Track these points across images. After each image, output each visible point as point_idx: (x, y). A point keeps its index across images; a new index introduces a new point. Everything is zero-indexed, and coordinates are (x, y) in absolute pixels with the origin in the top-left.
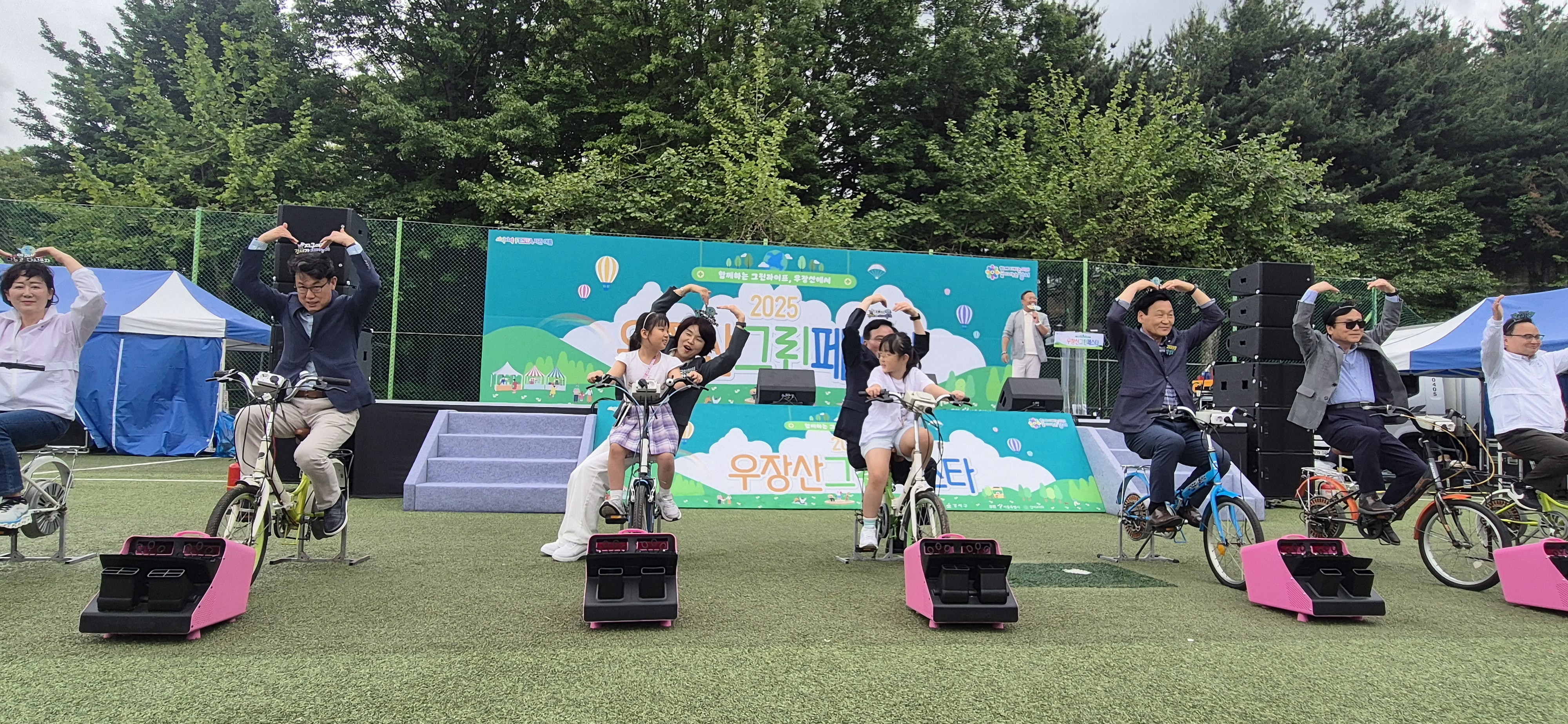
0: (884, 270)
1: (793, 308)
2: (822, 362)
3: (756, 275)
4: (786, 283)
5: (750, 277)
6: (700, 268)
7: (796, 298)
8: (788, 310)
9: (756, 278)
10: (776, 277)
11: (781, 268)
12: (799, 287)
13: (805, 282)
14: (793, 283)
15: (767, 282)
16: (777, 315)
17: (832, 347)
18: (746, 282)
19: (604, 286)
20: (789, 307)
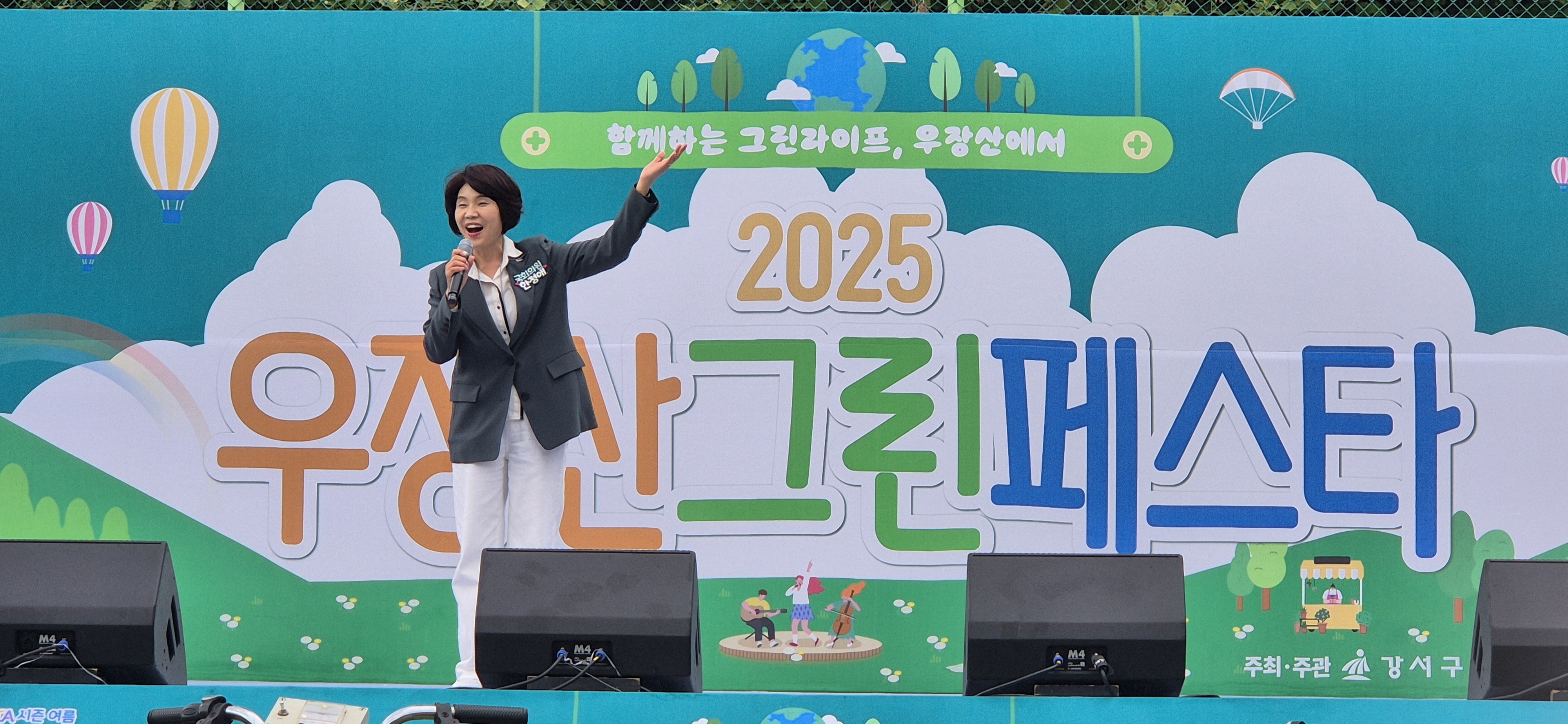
0: (1285, 89)
1: (911, 263)
2: (1036, 480)
3: (758, 133)
4: (883, 161)
5: (734, 140)
6: (536, 115)
7: (923, 221)
8: (891, 272)
9: (758, 147)
10: (841, 139)
11: (859, 102)
12: (932, 175)
13: (960, 151)
14: (911, 159)
15: (800, 159)
16: (848, 291)
17: (1077, 418)
18: (718, 162)
19: (165, 205)
20: (895, 258)
